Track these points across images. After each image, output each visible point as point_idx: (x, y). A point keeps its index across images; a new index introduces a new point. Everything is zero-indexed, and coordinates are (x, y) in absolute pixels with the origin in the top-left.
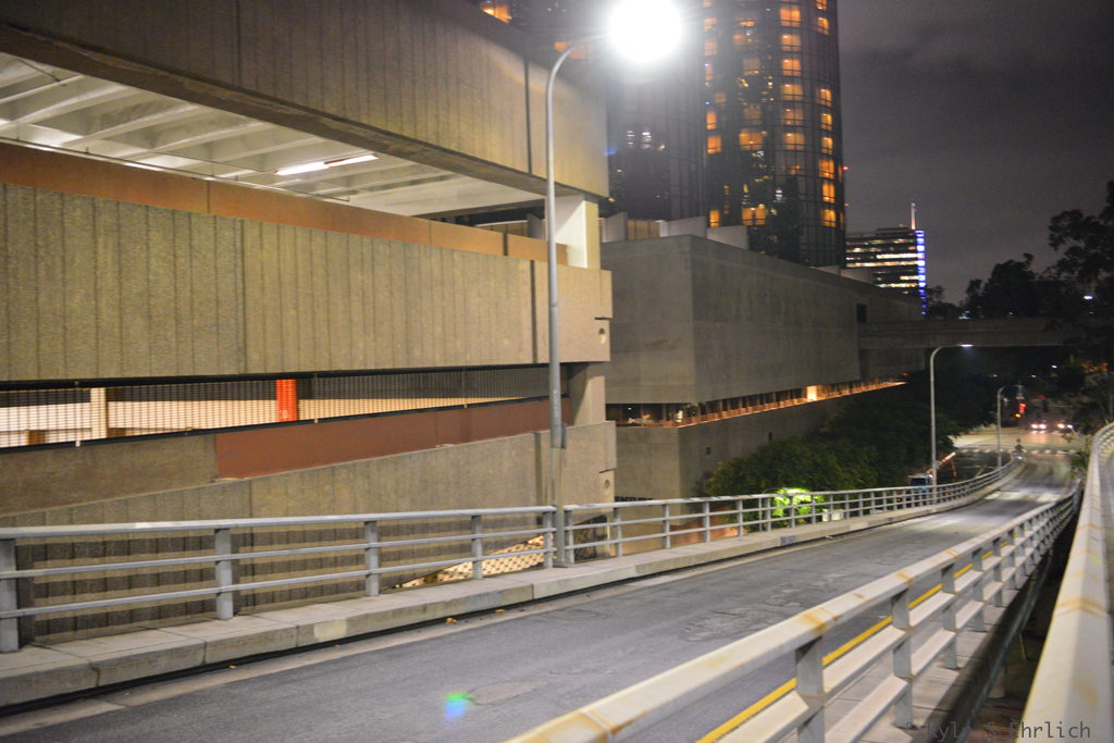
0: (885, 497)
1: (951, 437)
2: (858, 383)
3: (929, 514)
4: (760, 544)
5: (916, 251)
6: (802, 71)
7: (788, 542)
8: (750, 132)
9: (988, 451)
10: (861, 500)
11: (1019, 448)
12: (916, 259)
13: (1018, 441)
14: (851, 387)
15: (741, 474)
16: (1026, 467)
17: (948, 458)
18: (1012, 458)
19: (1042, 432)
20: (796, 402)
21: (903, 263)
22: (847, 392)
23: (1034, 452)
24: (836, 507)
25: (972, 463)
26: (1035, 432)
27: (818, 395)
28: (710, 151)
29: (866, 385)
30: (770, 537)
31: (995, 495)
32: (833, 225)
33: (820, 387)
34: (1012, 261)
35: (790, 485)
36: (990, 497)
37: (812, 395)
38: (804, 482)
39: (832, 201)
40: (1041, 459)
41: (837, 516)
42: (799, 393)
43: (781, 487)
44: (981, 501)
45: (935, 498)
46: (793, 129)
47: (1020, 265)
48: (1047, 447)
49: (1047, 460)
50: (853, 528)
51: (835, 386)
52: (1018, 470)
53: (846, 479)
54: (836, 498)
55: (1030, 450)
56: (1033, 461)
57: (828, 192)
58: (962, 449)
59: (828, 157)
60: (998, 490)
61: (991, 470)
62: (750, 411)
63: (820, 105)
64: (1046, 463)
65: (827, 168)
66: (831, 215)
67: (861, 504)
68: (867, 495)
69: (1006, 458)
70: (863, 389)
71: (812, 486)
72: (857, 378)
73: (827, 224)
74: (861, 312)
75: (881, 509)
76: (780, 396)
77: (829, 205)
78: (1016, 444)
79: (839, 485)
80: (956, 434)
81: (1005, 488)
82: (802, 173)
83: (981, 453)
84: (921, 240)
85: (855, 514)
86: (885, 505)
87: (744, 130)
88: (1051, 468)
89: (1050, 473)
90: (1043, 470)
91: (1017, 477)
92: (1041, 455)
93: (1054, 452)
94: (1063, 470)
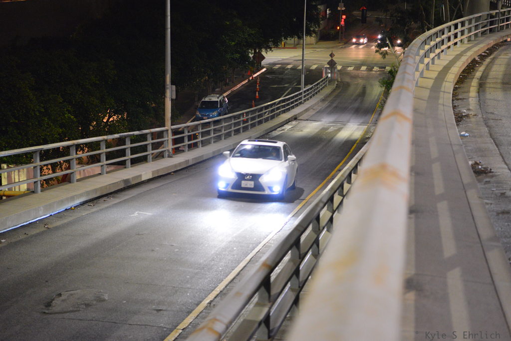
11: (332, 64)
13: (332, 55)
16: (338, 87)
17: (254, 76)
19: (361, 47)
23: (350, 69)
25: (281, 81)
26: (354, 46)
31: (287, 127)
40: (355, 77)
48: (363, 64)
49: (362, 78)
52: (327, 91)
55: (345, 67)
56: (347, 79)
58: (275, 64)
60: (295, 118)
64: (360, 81)
78: (330, 59)
81: (305, 116)
88: (364, 88)
89: (363, 93)
90: (355, 90)
91: (323, 100)
92: (356, 72)
93: (370, 69)
94: (377, 90)
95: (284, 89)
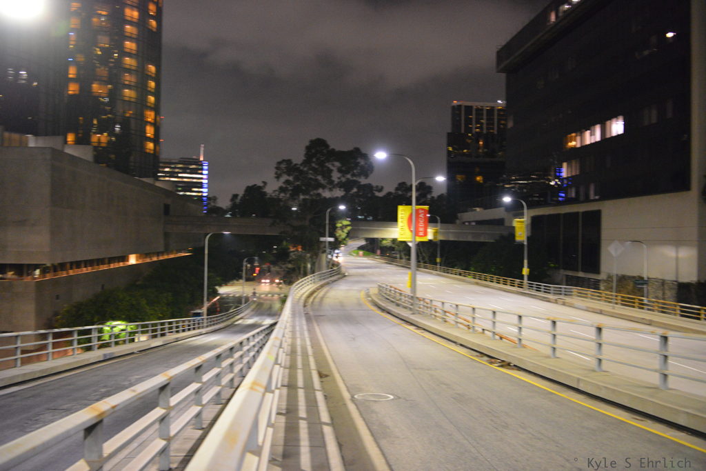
0: (174, 325)
1: (217, 287)
2: (162, 253)
3: (201, 334)
4: (88, 360)
5: (202, 174)
6: (137, 51)
7: (108, 357)
8: (100, 84)
9: (237, 295)
10: (159, 327)
11: (254, 293)
12: (202, 178)
13: (254, 289)
14: (158, 256)
15: (80, 312)
16: (258, 304)
17: (215, 300)
18: (251, 300)
20: (121, 264)
21: (195, 180)
22: (155, 259)
23: (263, 296)
24: (143, 332)
25: (228, 303)
26: (263, 284)
27: (137, 260)
28: (70, 92)
29: (168, 254)
30: (96, 354)
31: (240, 322)
32: (152, 152)
33: (138, 255)
34: (255, 185)
35: (114, 319)
36: (237, 323)
37: (133, 260)
38: (124, 316)
39: (152, 137)
40: (266, 300)
41: (143, 338)
42: (124, 258)
43: (108, 320)
44: (232, 325)
45: (205, 325)
46: (129, 87)
47: (260, 187)
48: (269, 293)
50: (153, 345)
51: (147, 255)
52: (253, 306)
53: (152, 314)
54: (143, 326)
56: (262, 301)
57: (150, 131)
58: (223, 294)
59: (151, 109)
60: (241, 318)
61: (239, 307)
62: (89, 270)
63: (147, 75)
64: (268, 301)
65: (150, 116)
66: (151, 145)
67: (159, 330)
68: (162, 324)
69: (247, 299)
70: (166, 257)
71: (129, 319)
72: (162, 249)
73: (148, 151)
74: (167, 209)
75: (172, 332)
76: (111, 260)
77: (150, 139)
78: (253, 291)
79: (147, 318)
80: (220, 285)
81: (245, 317)
82: (133, 116)
83: (233, 297)
84: (205, 168)
85: (155, 336)
86: (174, 330)
87: (96, 82)
88: (271, 305)
89: (270, 308)
90: (265, 306)
91: (253, 311)
92: (266, 298)
93: (273, 296)
94: (277, 305)
95: (231, 307)
